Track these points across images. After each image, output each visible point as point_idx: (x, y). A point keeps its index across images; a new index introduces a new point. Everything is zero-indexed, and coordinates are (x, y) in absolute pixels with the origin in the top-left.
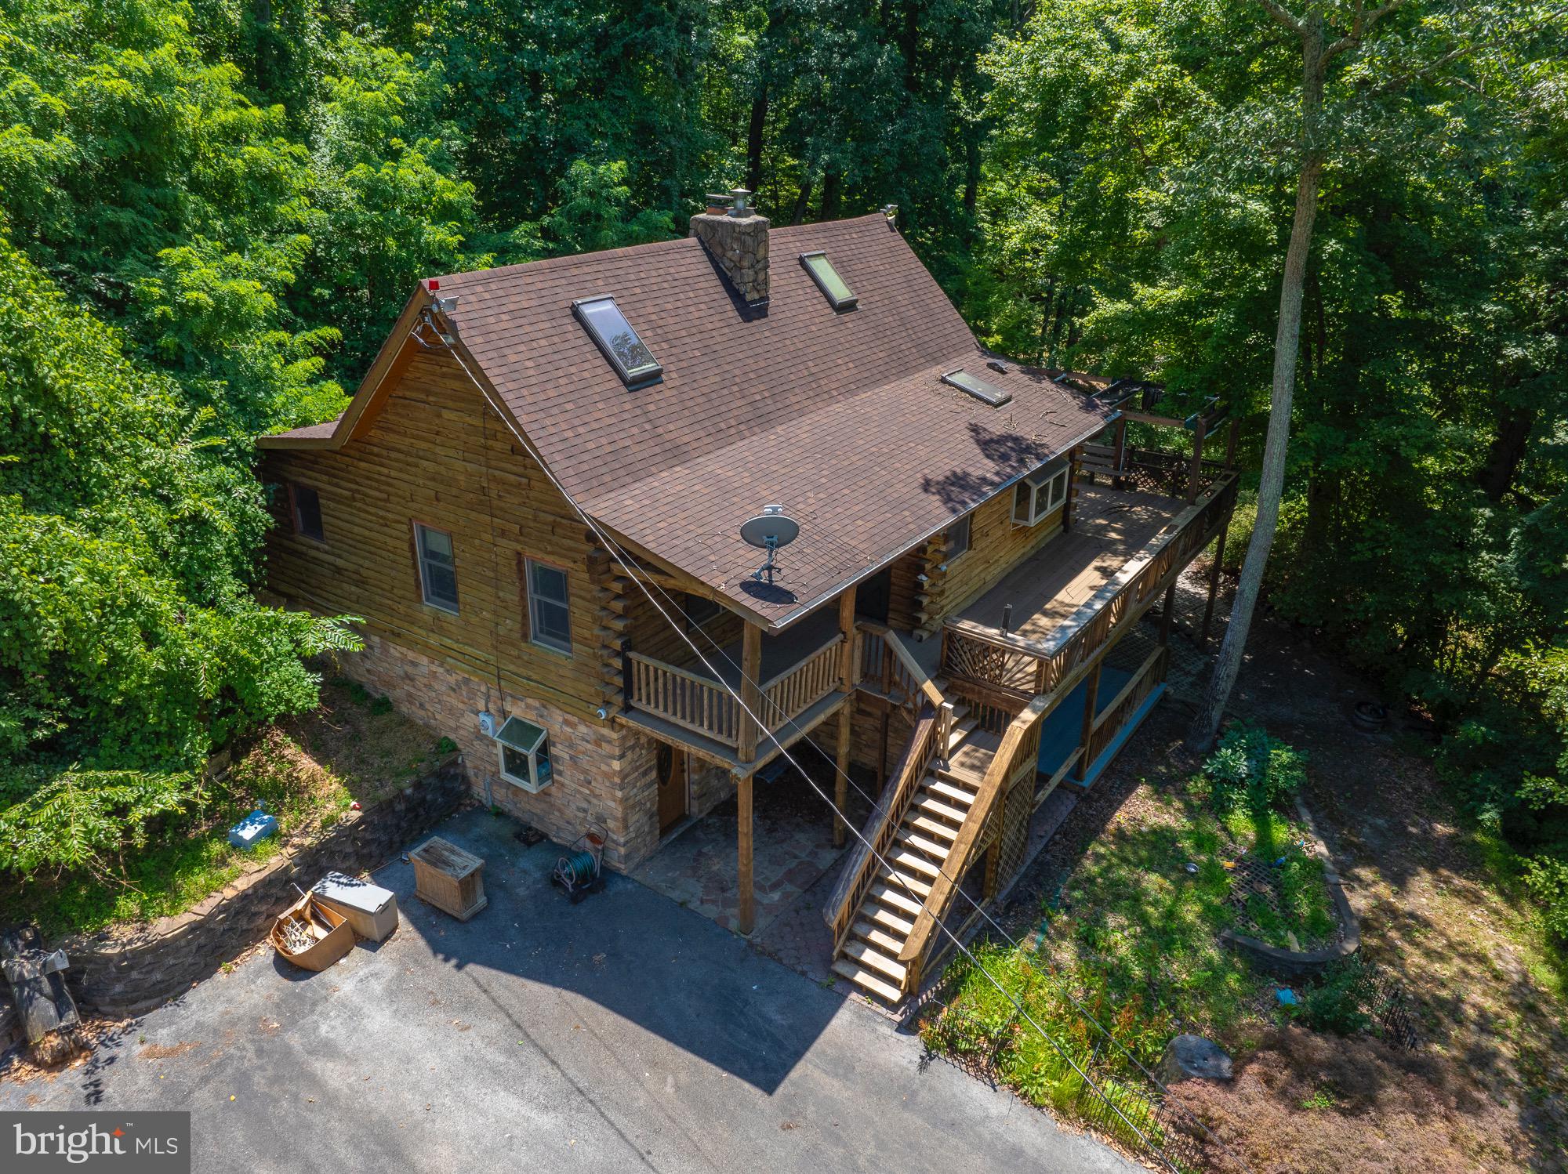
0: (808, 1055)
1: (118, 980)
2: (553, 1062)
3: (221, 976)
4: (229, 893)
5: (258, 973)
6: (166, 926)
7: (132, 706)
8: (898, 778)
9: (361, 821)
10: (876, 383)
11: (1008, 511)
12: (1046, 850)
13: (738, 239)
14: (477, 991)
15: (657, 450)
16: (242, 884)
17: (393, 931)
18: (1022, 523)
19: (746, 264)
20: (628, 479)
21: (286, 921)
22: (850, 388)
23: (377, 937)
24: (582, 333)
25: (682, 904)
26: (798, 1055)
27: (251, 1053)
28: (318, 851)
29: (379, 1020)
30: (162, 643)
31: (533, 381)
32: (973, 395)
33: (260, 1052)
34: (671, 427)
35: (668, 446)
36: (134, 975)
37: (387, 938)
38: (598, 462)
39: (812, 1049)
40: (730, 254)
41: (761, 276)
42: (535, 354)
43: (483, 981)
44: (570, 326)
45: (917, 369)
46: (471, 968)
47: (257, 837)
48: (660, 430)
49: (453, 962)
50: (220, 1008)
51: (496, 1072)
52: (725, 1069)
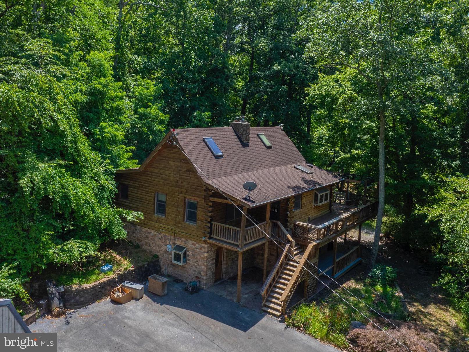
0: (255, 326)
1: (73, 298)
2: (188, 323)
3: (97, 303)
4: (101, 281)
5: (107, 303)
6: (86, 286)
7: (86, 227)
8: (280, 258)
9: (134, 270)
10: (276, 166)
11: (312, 201)
12: (322, 290)
13: (242, 127)
14: (166, 309)
15: (222, 172)
16: (104, 280)
18: (316, 205)
19: (244, 133)
20: (215, 177)
21: (115, 290)
22: (269, 166)
23: (138, 298)
24: (205, 145)
25: (221, 296)
26: (252, 326)
27: (107, 317)
28: (123, 276)
29: (140, 314)
31: (194, 153)
32: (303, 171)
33: (110, 317)
34: (225, 168)
35: (224, 172)
36: (77, 297)
37: (141, 298)
38: (208, 173)
39: (256, 324)
40: (240, 131)
41: (248, 137)
42: (194, 148)
43: (168, 308)
44: (202, 143)
45: (288, 164)
46: (164, 305)
47: (108, 270)
48: (223, 168)
49: (159, 304)
50: (98, 309)
51: (172, 324)
52: (233, 327)
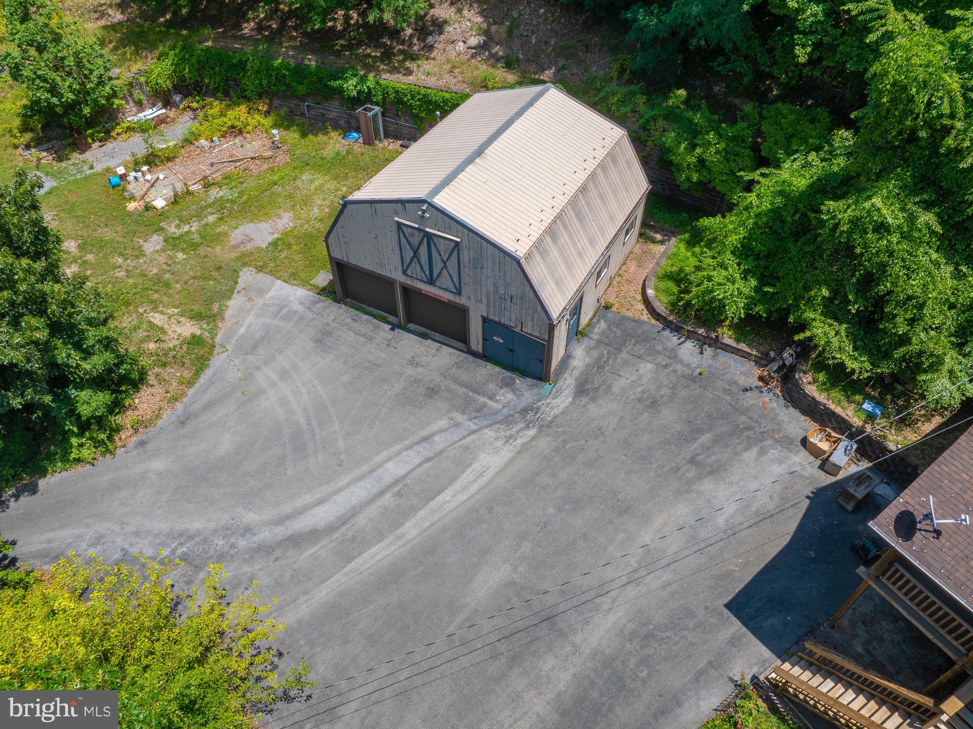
0: (745, 629)
2: (750, 526)
3: (803, 418)
4: (832, 407)
6: (812, 390)
7: (884, 331)
9: (891, 451)
14: (794, 503)
16: (838, 410)
17: (830, 474)
21: (826, 431)
23: (826, 468)
26: (745, 625)
27: (762, 430)
29: (778, 470)
30: (912, 327)
33: (763, 432)
37: (827, 472)
39: (748, 632)
43: (798, 506)
46: (808, 501)
47: (867, 411)
49: (811, 495)
50: (786, 419)
51: (747, 506)
52: (740, 592)
